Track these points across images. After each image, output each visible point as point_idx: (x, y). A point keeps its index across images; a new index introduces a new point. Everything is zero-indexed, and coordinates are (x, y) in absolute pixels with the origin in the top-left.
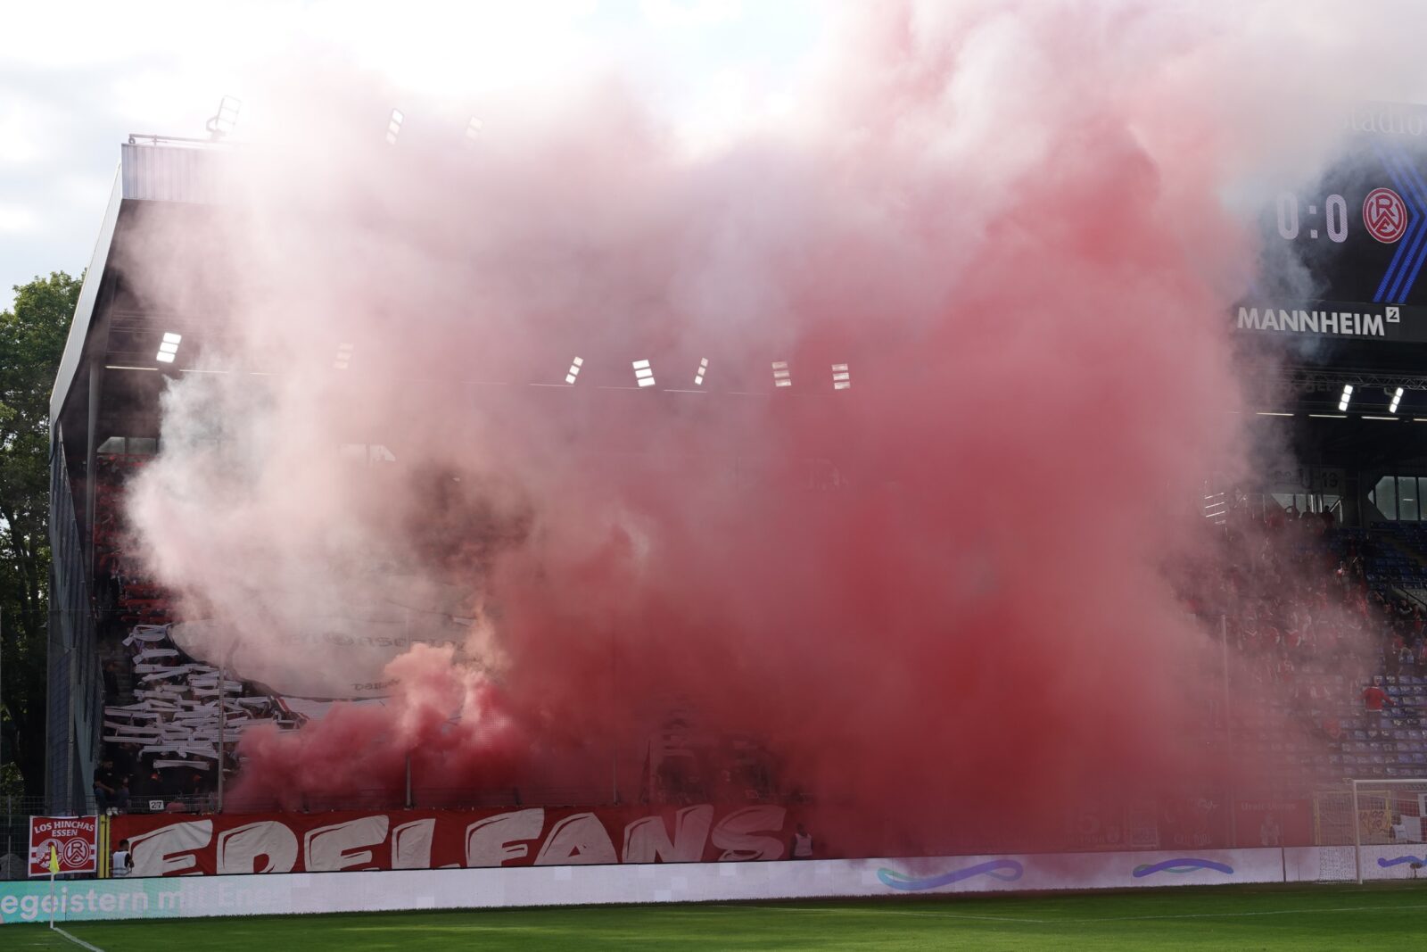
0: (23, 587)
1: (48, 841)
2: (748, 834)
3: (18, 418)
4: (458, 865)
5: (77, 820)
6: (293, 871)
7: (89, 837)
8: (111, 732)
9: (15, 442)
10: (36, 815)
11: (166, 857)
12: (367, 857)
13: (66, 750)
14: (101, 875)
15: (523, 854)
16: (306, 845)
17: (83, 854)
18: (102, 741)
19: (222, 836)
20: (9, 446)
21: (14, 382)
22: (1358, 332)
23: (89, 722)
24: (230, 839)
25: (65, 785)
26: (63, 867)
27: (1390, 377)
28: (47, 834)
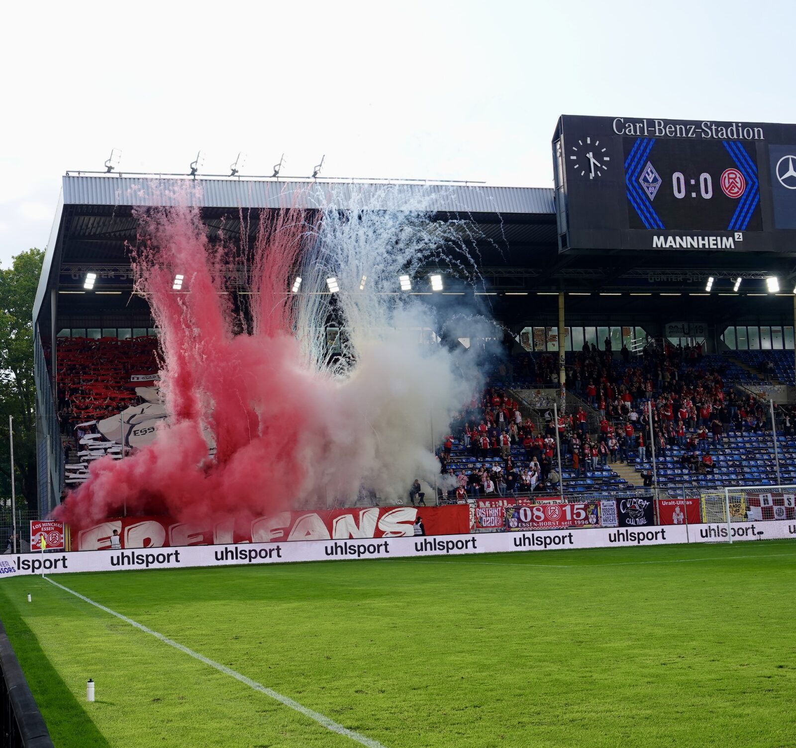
0: (23, 406)
1: (40, 533)
2: (398, 523)
3: (17, 322)
4: (248, 542)
5: (54, 522)
6: (163, 547)
7: (60, 531)
8: (68, 478)
9: (16, 334)
10: (33, 520)
11: (99, 540)
12: (201, 538)
13: (47, 486)
14: (67, 550)
15: (282, 535)
16: (170, 533)
17: (57, 539)
18: (65, 482)
19: (126, 529)
20: (13, 337)
21: (15, 304)
22: (719, 247)
23: (58, 472)
24: (131, 531)
25: (47, 504)
26: (47, 546)
27: (734, 272)
28: (39, 530)
